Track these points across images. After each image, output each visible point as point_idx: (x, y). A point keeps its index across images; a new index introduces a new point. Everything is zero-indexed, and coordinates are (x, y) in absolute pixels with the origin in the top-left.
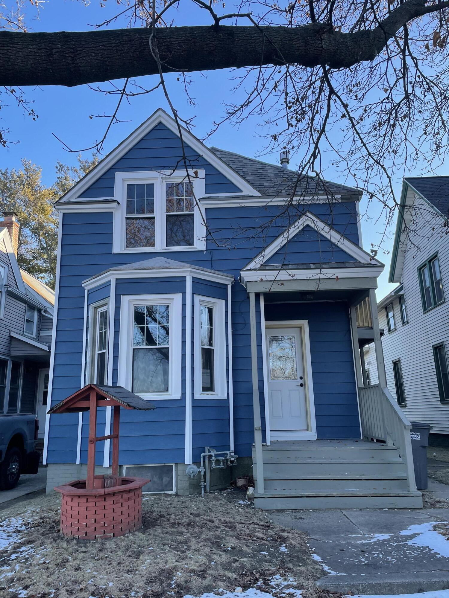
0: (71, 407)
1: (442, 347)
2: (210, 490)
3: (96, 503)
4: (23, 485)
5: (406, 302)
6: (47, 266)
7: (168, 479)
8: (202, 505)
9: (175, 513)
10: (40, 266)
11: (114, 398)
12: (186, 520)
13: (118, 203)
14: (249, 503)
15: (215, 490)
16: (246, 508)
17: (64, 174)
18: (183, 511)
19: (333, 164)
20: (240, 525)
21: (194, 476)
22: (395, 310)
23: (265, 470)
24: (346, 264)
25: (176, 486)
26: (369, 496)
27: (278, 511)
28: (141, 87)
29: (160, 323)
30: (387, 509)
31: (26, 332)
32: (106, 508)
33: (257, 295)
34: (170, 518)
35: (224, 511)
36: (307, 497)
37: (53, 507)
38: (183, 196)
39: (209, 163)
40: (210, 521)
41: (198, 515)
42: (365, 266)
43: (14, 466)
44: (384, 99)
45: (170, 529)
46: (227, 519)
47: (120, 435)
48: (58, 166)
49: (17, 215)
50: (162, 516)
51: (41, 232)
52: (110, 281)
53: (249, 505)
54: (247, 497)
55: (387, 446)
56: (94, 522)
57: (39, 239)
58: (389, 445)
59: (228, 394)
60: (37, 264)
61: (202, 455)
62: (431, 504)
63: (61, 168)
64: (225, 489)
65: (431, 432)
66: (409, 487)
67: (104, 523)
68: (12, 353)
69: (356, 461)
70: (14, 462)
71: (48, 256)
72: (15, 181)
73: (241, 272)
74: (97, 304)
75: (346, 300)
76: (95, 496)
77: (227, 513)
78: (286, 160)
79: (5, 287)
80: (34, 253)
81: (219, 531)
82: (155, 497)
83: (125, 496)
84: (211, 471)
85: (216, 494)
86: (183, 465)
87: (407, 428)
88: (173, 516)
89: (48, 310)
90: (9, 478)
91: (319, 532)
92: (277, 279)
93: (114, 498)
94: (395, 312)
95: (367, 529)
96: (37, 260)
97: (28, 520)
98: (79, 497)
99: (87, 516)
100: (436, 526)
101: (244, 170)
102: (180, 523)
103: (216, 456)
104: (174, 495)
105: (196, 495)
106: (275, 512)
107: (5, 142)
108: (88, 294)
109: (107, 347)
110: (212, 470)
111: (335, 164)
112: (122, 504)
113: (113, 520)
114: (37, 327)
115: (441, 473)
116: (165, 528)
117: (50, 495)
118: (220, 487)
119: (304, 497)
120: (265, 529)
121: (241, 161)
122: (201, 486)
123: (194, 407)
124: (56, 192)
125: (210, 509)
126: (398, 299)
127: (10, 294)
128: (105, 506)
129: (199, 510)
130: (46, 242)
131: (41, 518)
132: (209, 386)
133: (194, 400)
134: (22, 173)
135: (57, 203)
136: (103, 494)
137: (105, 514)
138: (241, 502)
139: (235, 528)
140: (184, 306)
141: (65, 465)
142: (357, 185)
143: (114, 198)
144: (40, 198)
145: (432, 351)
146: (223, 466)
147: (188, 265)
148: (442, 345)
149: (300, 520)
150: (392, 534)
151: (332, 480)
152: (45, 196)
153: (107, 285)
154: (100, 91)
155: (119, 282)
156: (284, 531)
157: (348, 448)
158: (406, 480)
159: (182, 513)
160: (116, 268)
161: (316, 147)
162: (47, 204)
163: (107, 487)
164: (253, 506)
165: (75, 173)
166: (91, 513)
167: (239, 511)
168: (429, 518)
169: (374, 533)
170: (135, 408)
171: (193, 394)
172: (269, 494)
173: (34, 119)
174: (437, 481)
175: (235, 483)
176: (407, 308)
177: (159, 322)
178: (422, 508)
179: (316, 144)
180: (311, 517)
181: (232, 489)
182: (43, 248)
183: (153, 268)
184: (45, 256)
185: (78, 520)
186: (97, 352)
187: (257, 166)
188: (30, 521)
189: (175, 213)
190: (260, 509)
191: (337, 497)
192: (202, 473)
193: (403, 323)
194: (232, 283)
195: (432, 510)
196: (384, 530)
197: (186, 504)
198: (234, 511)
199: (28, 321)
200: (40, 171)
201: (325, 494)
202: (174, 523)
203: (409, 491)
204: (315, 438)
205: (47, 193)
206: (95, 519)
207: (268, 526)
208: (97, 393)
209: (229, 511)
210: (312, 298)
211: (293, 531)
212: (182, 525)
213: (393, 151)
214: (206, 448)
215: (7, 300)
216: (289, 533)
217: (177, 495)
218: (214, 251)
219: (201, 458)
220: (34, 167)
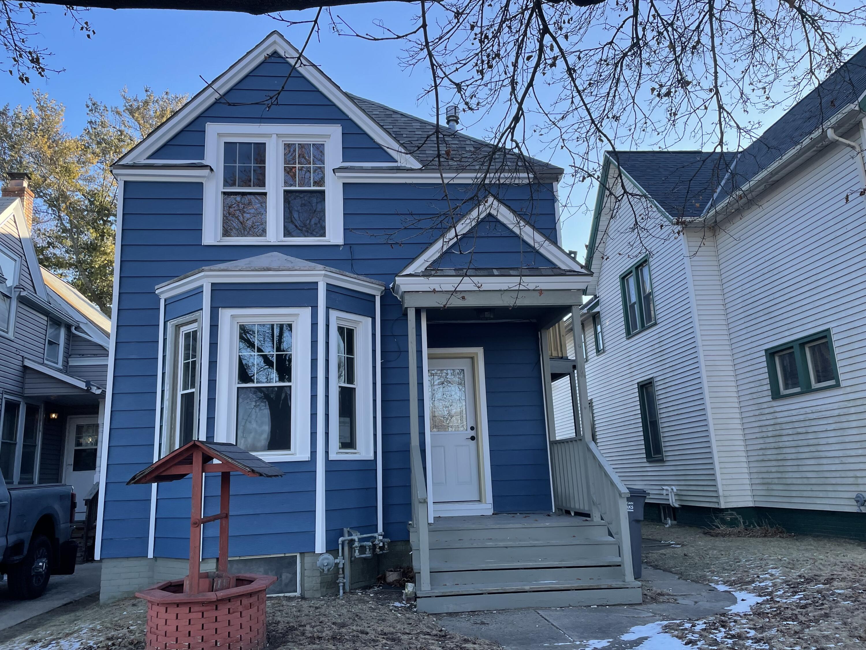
0: (164, 474)
1: (651, 385)
2: (350, 589)
3: (203, 613)
4: (54, 591)
5: (603, 323)
6: (71, 258)
7: (290, 576)
8: (344, 611)
9: (310, 624)
10: (59, 258)
11: (230, 460)
12: (328, 632)
13: (212, 170)
14: (409, 605)
15: (356, 589)
16: (405, 612)
17: (99, 116)
18: (321, 620)
19: (535, 131)
20: (406, 637)
21: (328, 570)
22: (586, 333)
23: (431, 559)
24: (542, 270)
25: (302, 585)
26: (573, 590)
27: (450, 614)
28: (388, 30)
29: (259, 350)
30: (596, 606)
31: (47, 360)
32: (218, 620)
33: (418, 311)
34: (304, 630)
35: (378, 618)
36: (489, 594)
37: (121, 623)
38: (310, 163)
39: (348, 116)
40: (362, 632)
41: (343, 625)
42: (568, 273)
43: (41, 564)
44: (607, 44)
45: (310, 646)
46: (385, 629)
47: (231, 513)
48: (90, 104)
49: (30, 179)
50: (292, 629)
51: (63, 205)
52: (202, 286)
53: (408, 607)
54: (404, 597)
55: (592, 521)
56: (200, 641)
57: (59, 216)
58: (595, 519)
59: (375, 453)
60: (55, 254)
61: (341, 539)
62: (652, 598)
63: (94, 107)
64: (370, 587)
65: (646, 501)
66: (624, 575)
67: (216, 641)
68: (26, 391)
69: (553, 542)
70: (41, 558)
71: (73, 242)
72: (21, 124)
73: (396, 278)
74: (181, 320)
75: (534, 321)
76: (203, 603)
77: (383, 620)
78: (455, 118)
79: (16, 290)
80: (49, 237)
81: (381, 645)
82: (273, 601)
83: (246, 601)
84: (351, 562)
85: (360, 594)
86: (312, 554)
87: (623, 496)
88: (308, 628)
89: (81, 326)
90: (34, 581)
91: (513, 640)
92: (457, 290)
93: (229, 605)
94: (586, 337)
95: (577, 634)
96: (53, 247)
97: (89, 642)
98: (178, 605)
99: (190, 632)
100: (666, 626)
101: (394, 130)
102: (321, 638)
103: (360, 540)
104: (298, 598)
105: (330, 596)
106: (445, 616)
107: (43, 70)
108: (165, 306)
109: (197, 384)
110: (353, 561)
111: (537, 131)
112: (241, 612)
113: (229, 636)
114: (64, 352)
115: (655, 556)
116: (301, 644)
117: (106, 605)
118: (363, 584)
119: (485, 593)
120: (440, 639)
121: (389, 116)
122: (339, 583)
123: (328, 472)
124: (87, 145)
125: (357, 615)
126: (592, 318)
127: (24, 301)
128: (216, 617)
129: (342, 617)
130: (70, 220)
131: (109, 639)
132: (348, 440)
133: (328, 462)
134: (33, 112)
135: (114, 165)
136: (215, 600)
137: (216, 629)
138: (397, 604)
139: (400, 640)
140: (314, 325)
141: (130, 559)
142: (574, 163)
143: (204, 162)
144: (61, 153)
145: (637, 390)
146: (370, 555)
147: (321, 267)
148: (651, 383)
149: (483, 626)
150: (611, 640)
151: (522, 569)
152: (70, 149)
153: (198, 292)
154: (283, 20)
155: (215, 288)
156: (466, 641)
157: (542, 525)
158: (620, 566)
159: (320, 622)
160: (212, 267)
161: (520, 108)
162: (73, 163)
163: (216, 591)
164: (415, 609)
165: (117, 116)
166: (195, 628)
167: (398, 617)
168: (653, 616)
169: (588, 638)
170: (261, 475)
171: (327, 453)
172: (437, 592)
173: (89, 36)
174: (651, 566)
175: (384, 578)
176: (604, 330)
177: (258, 348)
178: (641, 604)
179: (521, 104)
180: (497, 620)
181: (380, 586)
182: (65, 230)
183: (269, 270)
184: (69, 243)
185: (177, 638)
186: (180, 392)
187: (413, 124)
188: (91, 644)
189: (297, 188)
190: (425, 612)
191: (530, 592)
192: (341, 566)
193: (598, 351)
194: (382, 293)
195: (654, 606)
196: (599, 635)
197: (322, 611)
198: (390, 617)
199: (50, 343)
200: (62, 111)
201: (514, 588)
202: (313, 638)
203: (624, 582)
204: (490, 512)
205: (73, 145)
206: (203, 637)
207: (443, 636)
208: (203, 453)
209: (384, 617)
210: (492, 317)
211: (478, 641)
212: (324, 640)
213: (613, 117)
214: (346, 530)
215: (20, 310)
216: (475, 644)
217: (303, 598)
218: (354, 246)
219: (338, 544)
220: (52, 104)
